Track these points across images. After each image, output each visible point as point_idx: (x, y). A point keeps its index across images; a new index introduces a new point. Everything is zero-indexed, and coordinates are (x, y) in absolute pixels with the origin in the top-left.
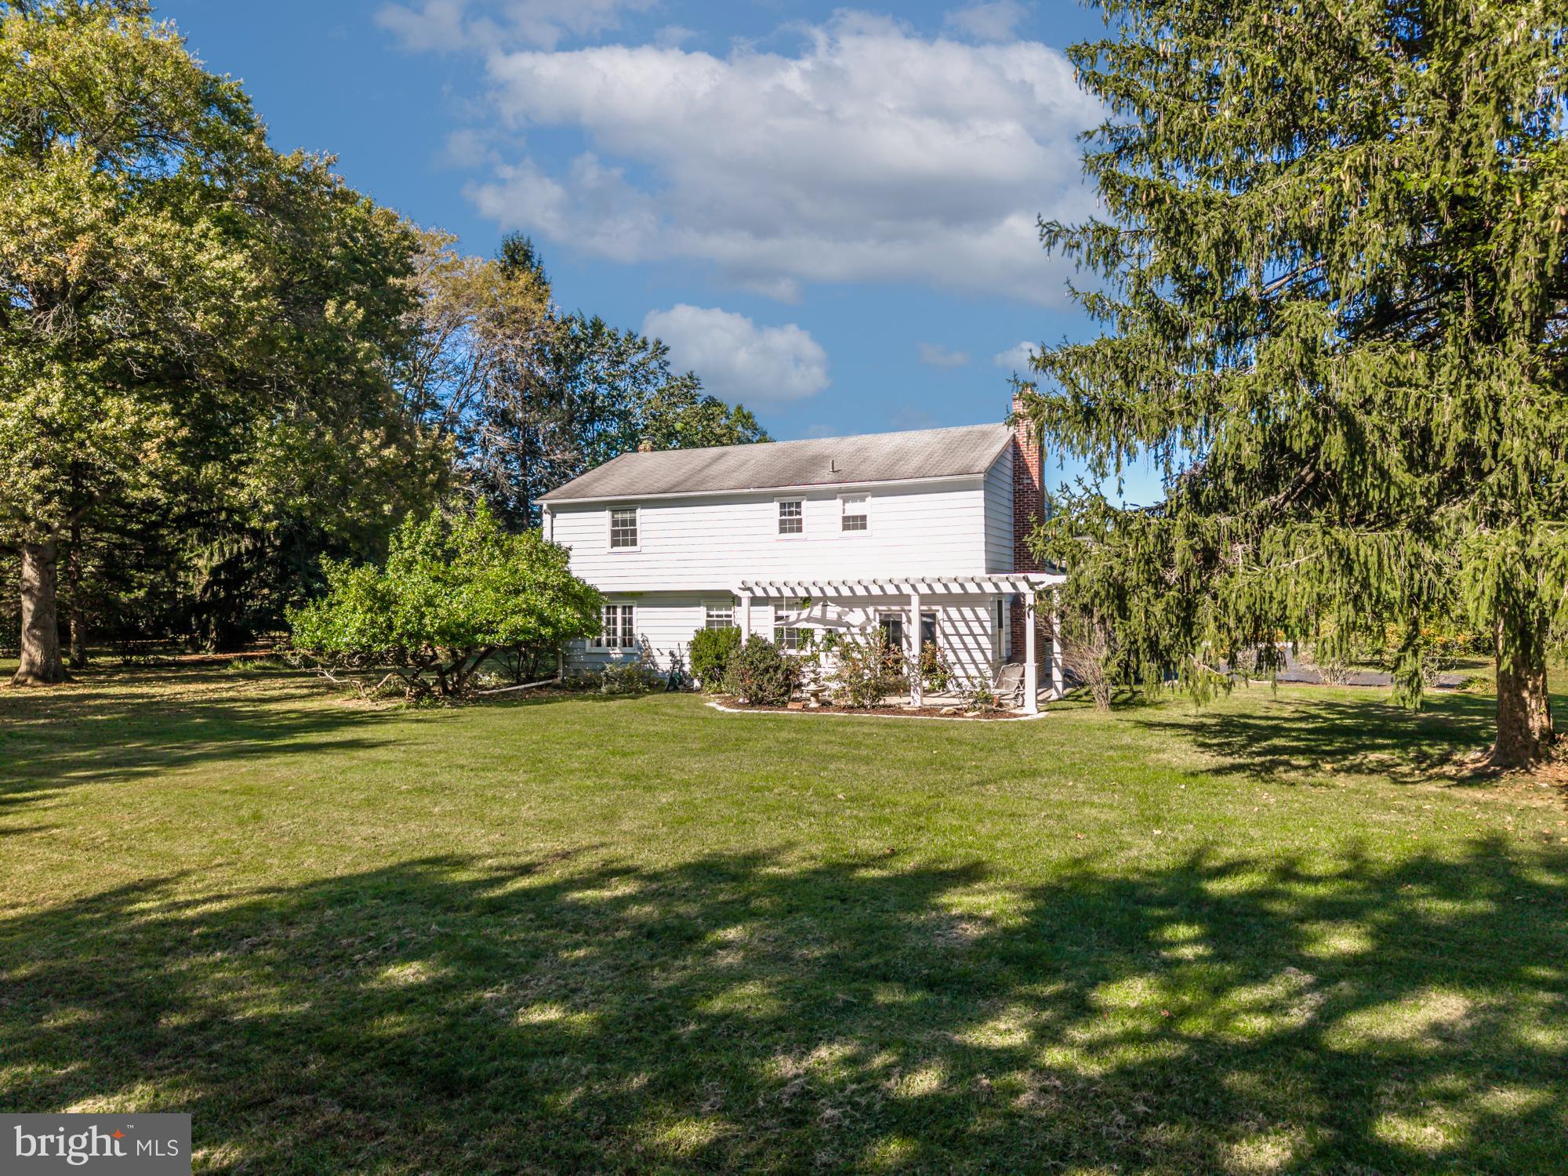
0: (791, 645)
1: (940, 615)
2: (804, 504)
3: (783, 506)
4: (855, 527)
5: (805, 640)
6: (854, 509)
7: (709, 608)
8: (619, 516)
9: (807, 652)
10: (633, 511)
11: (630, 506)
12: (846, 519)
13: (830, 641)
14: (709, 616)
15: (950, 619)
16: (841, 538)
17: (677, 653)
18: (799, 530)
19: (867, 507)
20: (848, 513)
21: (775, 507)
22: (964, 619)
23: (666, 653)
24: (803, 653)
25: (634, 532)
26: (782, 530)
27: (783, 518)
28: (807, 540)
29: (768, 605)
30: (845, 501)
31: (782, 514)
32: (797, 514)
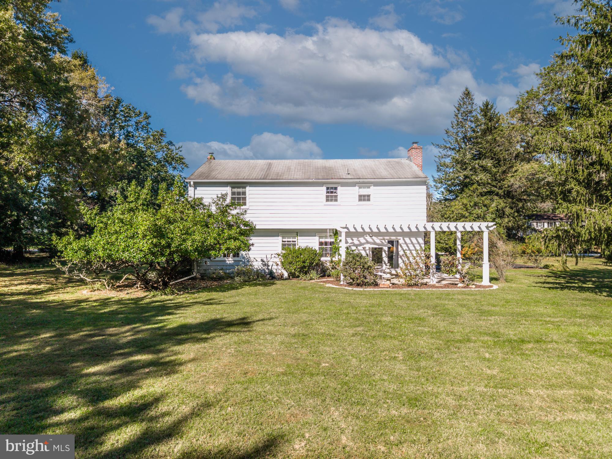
1: (401, 241)
2: (339, 188)
3: (328, 188)
4: (364, 200)
6: (364, 191)
7: (283, 237)
8: (236, 190)
10: (245, 187)
11: (243, 185)
12: (360, 196)
14: (283, 241)
15: (406, 243)
16: (358, 205)
17: (265, 260)
18: (336, 200)
19: (371, 191)
20: (361, 193)
21: (324, 189)
22: (412, 243)
23: (259, 260)
25: (245, 199)
26: (327, 200)
27: (328, 194)
28: (340, 205)
29: (315, 236)
30: (360, 187)
31: (328, 192)
32: (335, 193)
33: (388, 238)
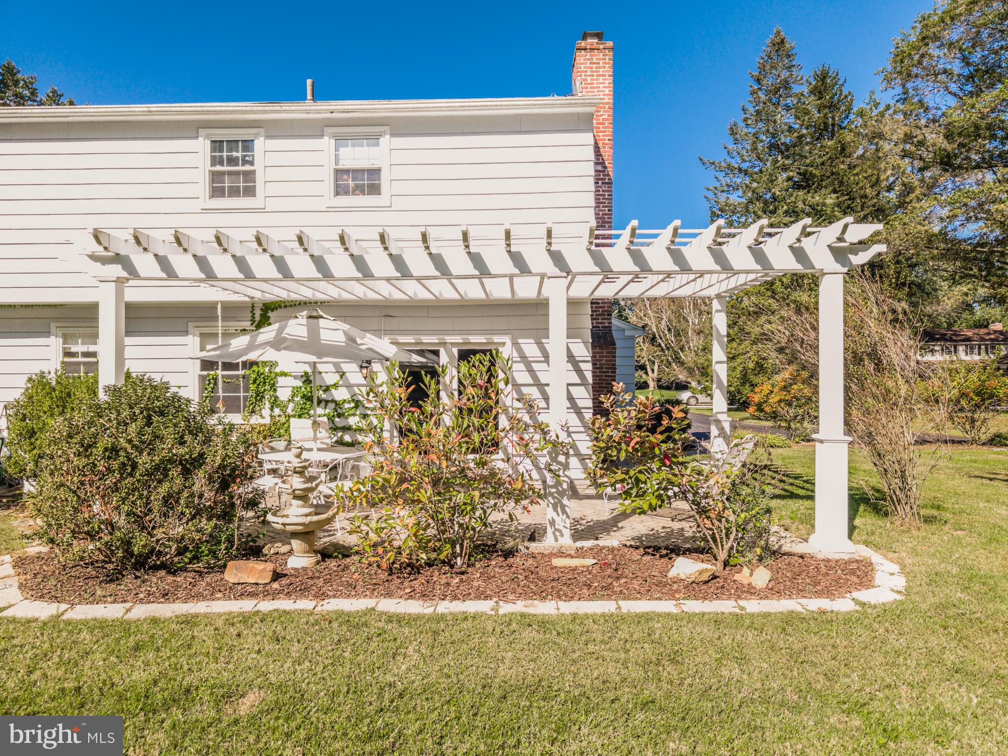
0: (232, 406)
1: (506, 351)
2: (260, 144)
3: (217, 145)
4: (358, 190)
5: (260, 396)
6: (357, 156)
7: (66, 338)
9: (264, 417)
12: (339, 173)
13: (308, 398)
14: (68, 354)
15: (524, 359)
16: (330, 210)
18: (250, 192)
19: (383, 152)
20: (345, 164)
21: (201, 146)
24: (255, 420)
26: (217, 192)
27: (218, 168)
28: (262, 210)
29: (186, 333)
30: (340, 140)
31: (215, 161)
32: (245, 162)
33: (458, 339)
